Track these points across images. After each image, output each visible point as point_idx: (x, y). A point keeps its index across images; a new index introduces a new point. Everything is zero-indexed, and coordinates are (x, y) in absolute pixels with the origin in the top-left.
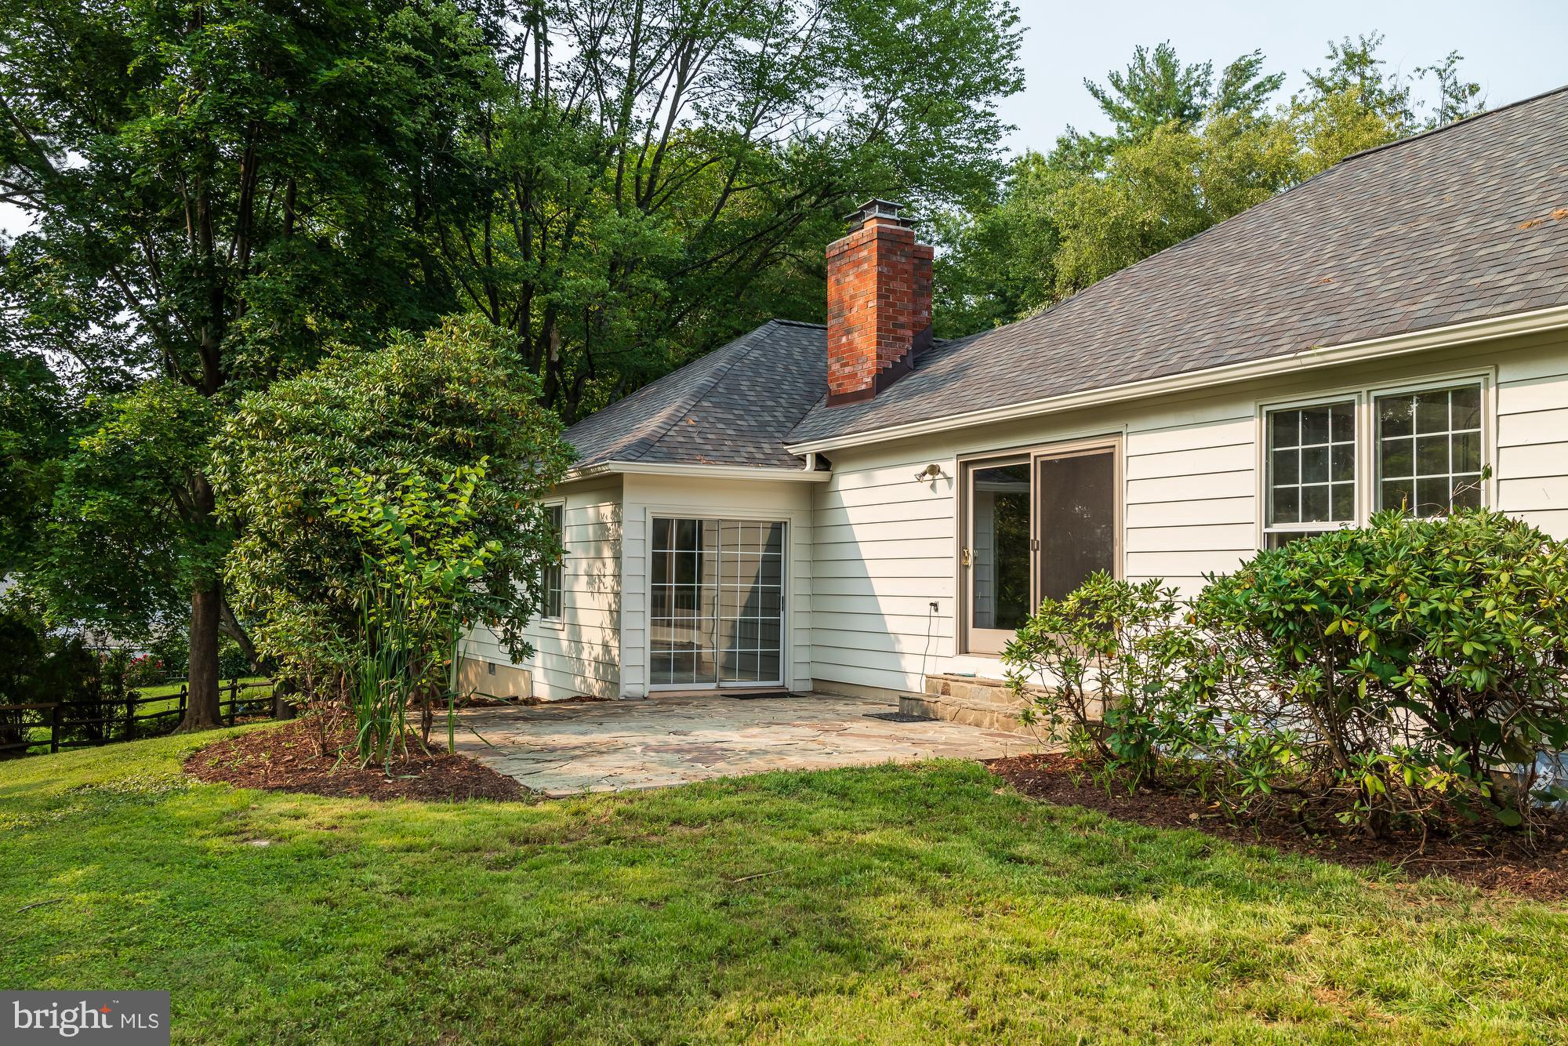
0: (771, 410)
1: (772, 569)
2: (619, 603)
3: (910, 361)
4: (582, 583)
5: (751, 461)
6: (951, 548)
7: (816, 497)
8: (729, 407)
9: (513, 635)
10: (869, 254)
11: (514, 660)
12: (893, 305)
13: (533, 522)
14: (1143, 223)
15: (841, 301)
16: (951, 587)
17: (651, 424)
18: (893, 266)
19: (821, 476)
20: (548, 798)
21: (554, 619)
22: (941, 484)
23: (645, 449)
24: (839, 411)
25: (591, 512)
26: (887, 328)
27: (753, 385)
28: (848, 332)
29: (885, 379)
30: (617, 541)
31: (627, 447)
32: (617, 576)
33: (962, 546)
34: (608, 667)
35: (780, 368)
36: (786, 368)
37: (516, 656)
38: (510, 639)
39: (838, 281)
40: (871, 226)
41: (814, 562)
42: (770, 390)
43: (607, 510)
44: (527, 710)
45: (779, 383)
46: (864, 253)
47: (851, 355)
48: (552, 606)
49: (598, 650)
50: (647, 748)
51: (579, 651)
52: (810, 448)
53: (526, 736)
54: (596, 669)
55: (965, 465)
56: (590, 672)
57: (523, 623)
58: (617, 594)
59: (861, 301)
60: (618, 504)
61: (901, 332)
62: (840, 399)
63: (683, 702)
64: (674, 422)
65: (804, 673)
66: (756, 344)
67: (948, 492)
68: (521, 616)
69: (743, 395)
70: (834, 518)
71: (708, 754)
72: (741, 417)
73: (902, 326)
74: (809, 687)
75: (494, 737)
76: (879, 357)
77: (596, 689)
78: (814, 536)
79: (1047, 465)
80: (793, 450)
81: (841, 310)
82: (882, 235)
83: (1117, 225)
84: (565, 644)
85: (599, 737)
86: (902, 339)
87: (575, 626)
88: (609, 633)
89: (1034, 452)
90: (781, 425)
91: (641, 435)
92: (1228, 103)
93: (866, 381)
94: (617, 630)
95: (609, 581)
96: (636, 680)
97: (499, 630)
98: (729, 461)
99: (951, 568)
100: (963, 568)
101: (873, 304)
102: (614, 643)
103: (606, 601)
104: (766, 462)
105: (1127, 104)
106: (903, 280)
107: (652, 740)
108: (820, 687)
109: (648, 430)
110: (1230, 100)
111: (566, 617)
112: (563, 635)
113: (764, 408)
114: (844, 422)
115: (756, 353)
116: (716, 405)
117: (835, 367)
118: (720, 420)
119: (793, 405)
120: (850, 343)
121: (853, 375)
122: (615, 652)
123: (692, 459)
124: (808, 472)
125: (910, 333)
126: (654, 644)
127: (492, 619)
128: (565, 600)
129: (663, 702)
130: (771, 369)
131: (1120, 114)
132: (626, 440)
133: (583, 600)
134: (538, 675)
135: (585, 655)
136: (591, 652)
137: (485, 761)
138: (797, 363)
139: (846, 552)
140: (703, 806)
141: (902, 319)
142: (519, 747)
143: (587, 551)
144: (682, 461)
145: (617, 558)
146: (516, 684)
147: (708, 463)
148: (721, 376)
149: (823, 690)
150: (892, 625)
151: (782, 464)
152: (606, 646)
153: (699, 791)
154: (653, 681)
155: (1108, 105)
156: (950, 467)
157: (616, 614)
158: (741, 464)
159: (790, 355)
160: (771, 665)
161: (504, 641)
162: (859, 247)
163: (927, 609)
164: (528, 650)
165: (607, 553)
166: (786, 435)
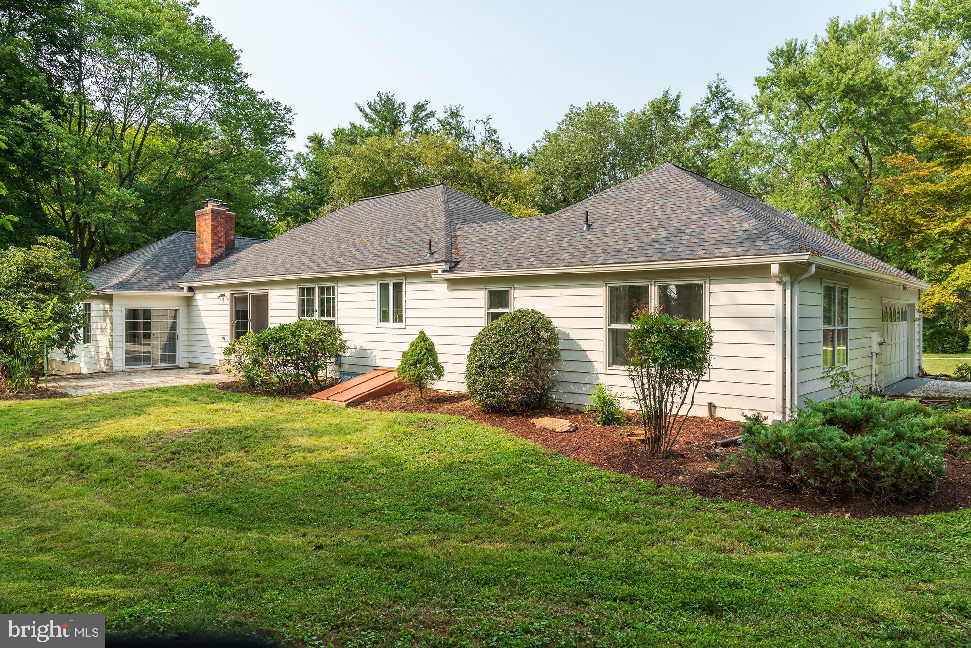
0: (174, 269)
1: (174, 326)
2: (112, 339)
3: (224, 255)
4: (98, 332)
5: (164, 289)
6: (228, 320)
7: (189, 301)
8: (157, 268)
9: (69, 352)
10: (209, 217)
11: (69, 359)
12: (218, 235)
13: (76, 314)
14: (364, 178)
15: (199, 232)
16: (228, 333)
17: (125, 275)
18: (218, 222)
19: (190, 294)
20: (77, 396)
21: (88, 344)
22: (226, 300)
23: (121, 286)
24: (198, 271)
25: (102, 306)
26: (215, 243)
27: (169, 258)
28: (202, 243)
29: (214, 261)
30: (111, 318)
31: (115, 284)
32: (112, 330)
33: (231, 319)
34: (109, 361)
35: (181, 251)
36: (184, 252)
37: (70, 358)
38: (67, 352)
39: (199, 225)
40: (209, 208)
41: (189, 323)
42: (175, 261)
43: (107, 306)
44: (77, 376)
45: (179, 258)
46: (207, 217)
47: (203, 252)
48: (87, 339)
49: (105, 355)
50: (115, 384)
51: (98, 356)
52: (186, 285)
53: (74, 383)
54: (105, 362)
55: (232, 295)
56: (102, 363)
57: (73, 347)
58: (112, 336)
59: (207, 233)
60: (111, 305)
61: (221, 245)
62: (200, 266)
63: (137, 372)
64: (134, 275)
65: (186, 361)
66: (172, 242)
67: (227, 302)
68: (72, 344)
69: (164, 263)
70: (195, 308)
71: (135, 384)
72: (162, 272)
73: (221, 243)
74: (188, 365)
75: (62, 384)
76: (212, 253)
77: (105, 369)
78: (189, 314)
79: (253, 297)
80: (181, 285)
81: (200, 235)
82: (213, 211)
83: (355, 176)
84: (93, 353)
85: (99, 382)
86: (221, 247)
87: (97, 346)
88: (109, 349)
89: (249, 292)
90: (177, 275)
91: (121, 280)
92: (414, 121)
93: (208, 261)
94: (112, 348)
95: (109, 331)
96: (119, 364)
97: (64, 350)
98: (154, 289)
99: (228, 326)
100: (232, 327)
101: (210, 235)
102: (111, 353)
103: (108, 338)
104: (169, 289)
105: (374, 116)
106: (222, 227)
107: (117, 382)
108: (191, 365)
109: (124, 278)
110: (415, 119)
111: (93, 343)
112: (92, 350)
113: (172, 268)
114: (198, 276)
115: (171, 246)
116: (152, 268)
117: (199, 254)
118: (153, 274)
119: (183, 267)
120: (203, 247)
121: (204, 259)
122: (111, 356)
123: (140, 289)
124: (185, 293)
125: (224, 245)
126: (127, 352)
127: (60, 346)
128: (93, 337)
129: (130, 372)
130: (177, 252)
131: (372, 121)
132: (116, 281)
133: (99, 337)
134: (83, 365)
135: (100, 357)
136: (103, 356)
137: (58, 390)
138: (188, 249)
139: (198, 320)
140: (124, 395)
141: (221, 240)
142: (71, 386)
143: (100, 319)
144: (136, 290)
145: (111, 323)
146: (73, 368)
147: (146, 290)
148: (155, 256)
149: (192, 366)
150: (212, 344)
151: (176, 290)
152: (108, 354)
153: (123, 393)
154: (126, 365)
155: (366, 115)
156: (228, 295)
157: (111, 343)
158: (159, 290)
159: (186, 246)
160: (173, 359)
161: (66, 353)
162: (205, 214)
163: (220, 338)
164: (74, 356)
165: (108, 321)
166: (179, 278)
